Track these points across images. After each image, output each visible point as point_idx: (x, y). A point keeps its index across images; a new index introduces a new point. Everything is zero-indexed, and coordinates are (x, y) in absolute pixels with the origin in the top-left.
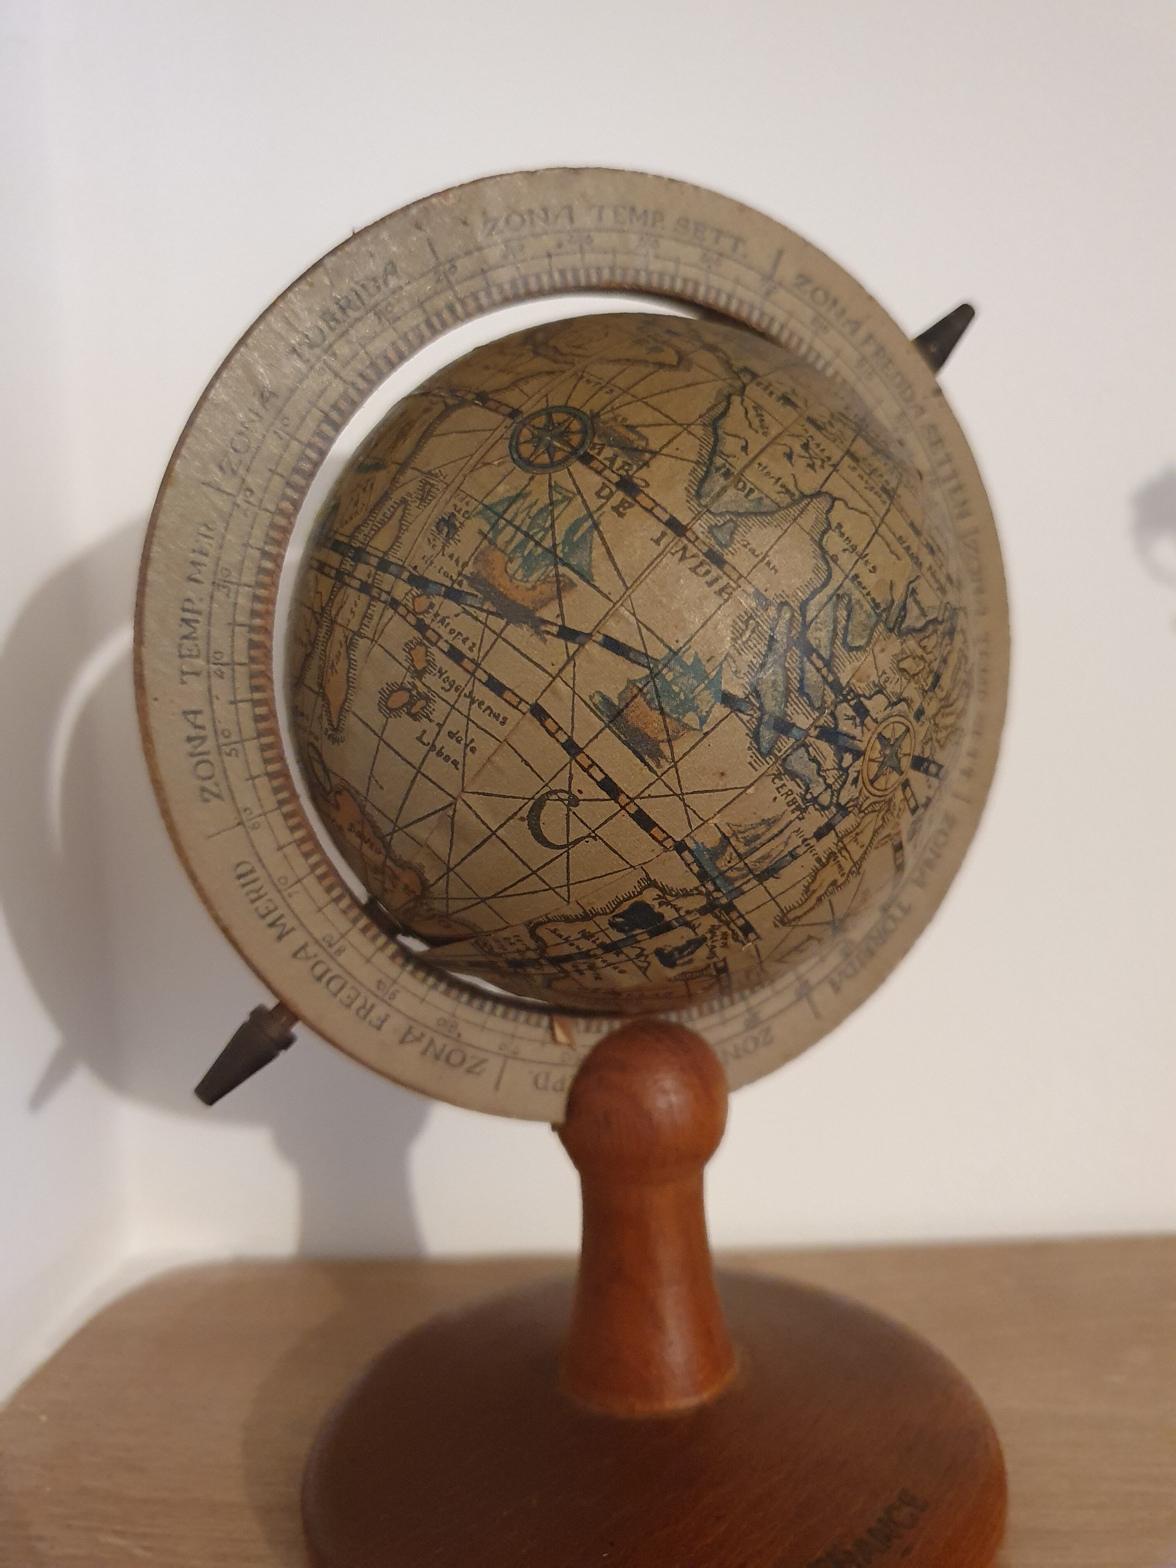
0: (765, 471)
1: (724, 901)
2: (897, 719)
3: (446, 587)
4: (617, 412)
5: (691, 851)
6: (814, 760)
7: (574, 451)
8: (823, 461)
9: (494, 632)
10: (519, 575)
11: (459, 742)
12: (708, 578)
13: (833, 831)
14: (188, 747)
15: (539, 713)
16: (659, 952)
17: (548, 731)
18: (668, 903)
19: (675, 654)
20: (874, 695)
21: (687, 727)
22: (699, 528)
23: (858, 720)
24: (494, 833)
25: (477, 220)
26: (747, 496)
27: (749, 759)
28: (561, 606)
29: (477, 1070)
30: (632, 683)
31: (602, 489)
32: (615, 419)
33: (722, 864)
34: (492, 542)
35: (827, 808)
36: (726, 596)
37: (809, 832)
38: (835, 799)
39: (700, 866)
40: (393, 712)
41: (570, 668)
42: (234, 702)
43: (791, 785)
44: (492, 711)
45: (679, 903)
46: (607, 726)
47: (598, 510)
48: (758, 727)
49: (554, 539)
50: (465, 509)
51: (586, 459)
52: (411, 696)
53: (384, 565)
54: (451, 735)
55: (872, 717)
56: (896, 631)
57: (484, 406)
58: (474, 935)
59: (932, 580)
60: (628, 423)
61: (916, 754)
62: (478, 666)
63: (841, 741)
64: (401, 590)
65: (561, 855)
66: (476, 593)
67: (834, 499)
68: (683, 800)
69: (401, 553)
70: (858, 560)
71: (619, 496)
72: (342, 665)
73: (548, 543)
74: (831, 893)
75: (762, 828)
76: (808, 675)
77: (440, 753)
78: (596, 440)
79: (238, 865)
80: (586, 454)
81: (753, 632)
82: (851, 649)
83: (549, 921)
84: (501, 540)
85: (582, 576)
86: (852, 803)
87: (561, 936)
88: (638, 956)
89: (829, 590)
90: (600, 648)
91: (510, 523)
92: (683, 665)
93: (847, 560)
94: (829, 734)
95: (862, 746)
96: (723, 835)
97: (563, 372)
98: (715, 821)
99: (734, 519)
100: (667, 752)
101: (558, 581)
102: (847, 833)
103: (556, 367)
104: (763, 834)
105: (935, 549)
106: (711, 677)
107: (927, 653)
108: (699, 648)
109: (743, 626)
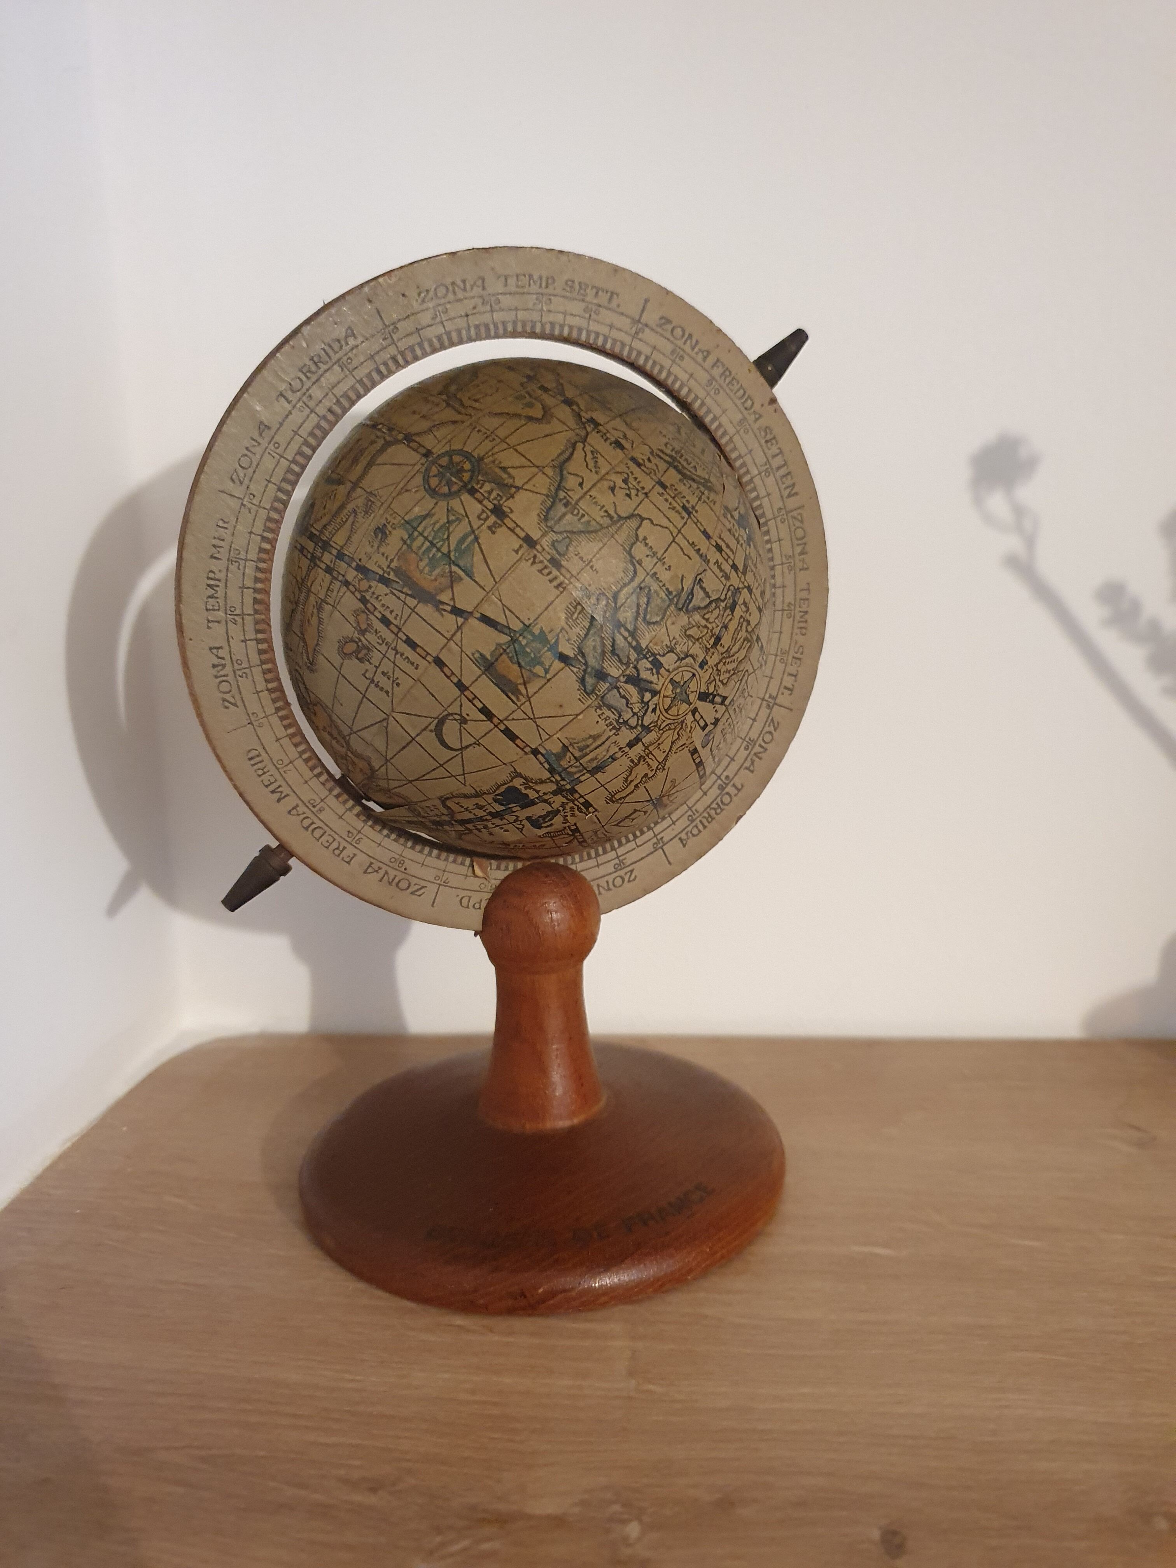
0: (594, 500)
1: (568, 787)
2: (686, 668)
3: (380, 575)
4: (496, 456)
5: (542, 755)
6: (623, 697)
7: (465, 486)
8: (638, 490)
9: (410, 608)
10: (426, 570)
11: (389, 679)
12: (550, 577)
13: (640, 743)
14: (214, 671)
15: (439, 663)
16: (528, 819)
17: (445, 675)
18: (531, 788)
19: (528, 627)
20: (667, 653)
21: (536, 675)
22: (545, 542)
23: (654, 671)
24: (413, 739)
25: (412, 293)
26: (579, 520)
27: (579, 697)
28: (453, 593)
29: (418, 893)
30: (499, 645)
31: (481, 514)
32: (494, 462)
33: (564, 763)
34: (409, 547)
35: (635, 727)
36: (561, 589)
37: (623, 744)
38: (640, 722)
39: (549, 764)
40: (345, 656)
41: (459, 634)
42: (244, 641)
43: (608, 713)
44: (409, 660)
45: (537, 788)
46: (484, 673)
47: (478, 528)
48: (584, 676)
49: (449, 546)
50: (393, 521)
51: (472, 492)
52: (358, 646)
53: (340, 556)
54: (383, 673)
55: (665, 668)
56: (684, 610)
57: (408, 446)
58: (407, 804)
59: (717, 571)
60: (502, 465)
61: (702, 691)
62: (400, 629)
63: (642, 685)
64: (351, 575)
65: (457, 755)
66: (398, 580)
67: (643, 519)
68: (535, 722)
69: (352, 549)
70: (657, 562)
71: (493, 519)
72: (314, 621)
73: (445, 550)
74: (645, 782)
75: (591, 741)
76: (618, 642)
77: (377, 686)
78: (480, 478)
79: (249, 751)
80: (473, 487)
81: (579, 613)
82: (649, 623)
83: (455, 797)
84: (415, 545)
85: (467, 575)
86: (653, 724)
87: (462, 807)
88: (515, 821)
89: (635, 584)
90: (477, 622)
91: (421, 534)
92: (533, 634)
93: (648, 563)
94: (635, 680)
95: (658, 688)
96: (564, 744)
97: (463, 422)
98: (558, 735)
99: (570, 536)
100: (524, 691)
101: (451, 576)
102: (651, 744)
103: (458, 417)
104: (591, 744)
105: (724, 547)
106: (551, 643)
107: (710, 623)
108: (543, 624)
109: (573, 610)
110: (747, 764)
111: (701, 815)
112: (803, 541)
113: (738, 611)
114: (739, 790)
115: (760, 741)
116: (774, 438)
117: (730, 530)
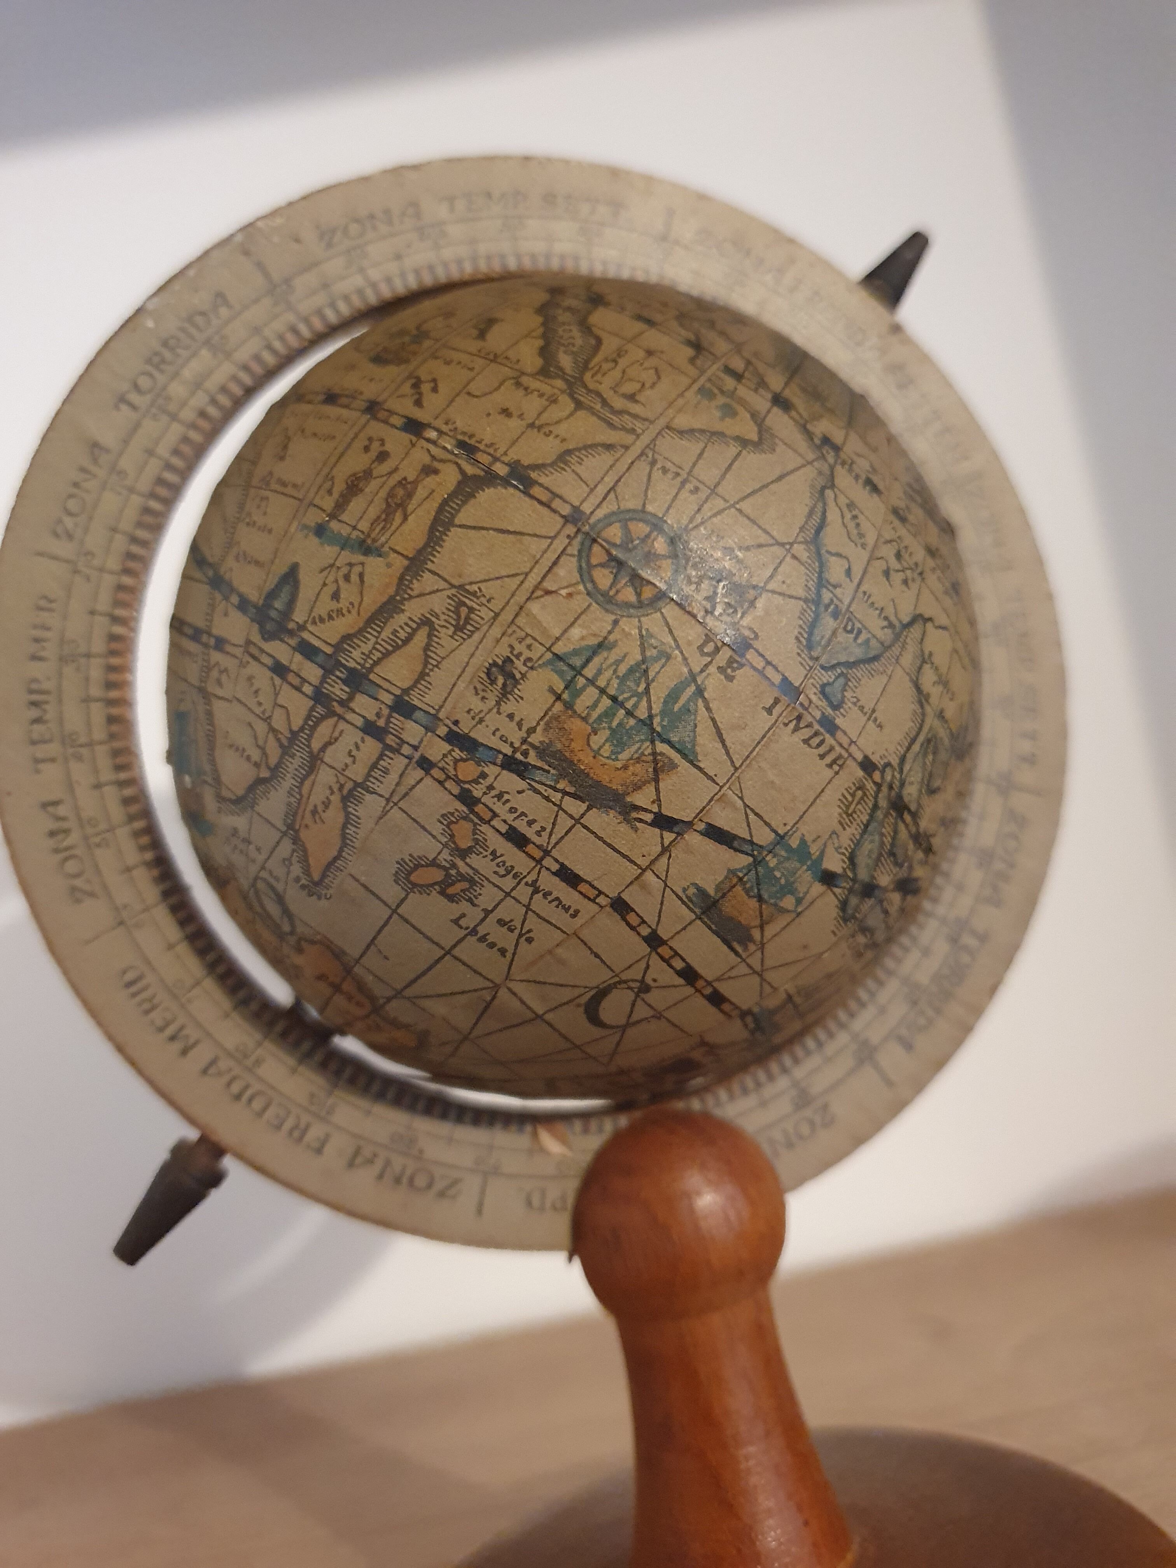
0: (870, 601)
3: (505, 755)
4: (709, 526)
5: (753, 1015)
6: (885, 911)
7: (668, 587)
8: (912, 570)
9: (571, 817)
10: (606, 751)
11: (511, 930)
12: (822, 750)
15: (621, 907)
17: (629, 925)
19: (782, 837)
20: (939, 830)
21: (784, 911)
22: (812, 689)
24: (537, 1015)
26: (856, 639)
27: (832, 927)
28: (657, 790)
30: (732, 872)
31: (704, 644)
32: (709, 538)
33: (776, 1017)
34: (569, 706)
36: (837, 769)
39: (756, 1023)
40: (417, 887)
41: (664, 860)
43: (860, 939)
44: (560, 902)
46: (698, 917)
47: (702, 671)
48: (847, 897)
49: (650, 708)
50: (527, 654)
51: (681, 600)
52: (448, 875)
53: (403, 707)
54: (501, 922)
57: (525, 492)
60: (724, 544)
62: (547, 853)
64: (437, 749)
65: (614, 1033)
66: (547, 767)
67: (925, 621)
68: (761, 976)
69: (431, 697)
70: (942, 691)
71: (727, 652)
72: (333, 816)
73: (642, 713)
76: (899, 835)
77: (481, 939)
81: (859, 803)
82: (931, 793)
84: (582, 703)
85: (685, 756)
89: (922, 736)
90: (700, 838)
91: (591, 682)
92: (789, 849)
93: (936, 695)
94: (903, 884)
96: (789, 995)
97: (627, 447)
98: (785, 985)
99: (845, 671)
100: (757, 937)
101: (655, 762)
103: (613, 437)
104: (823, 984)
106: (814, 857)
108: (807, 829)
109: (850, 799)
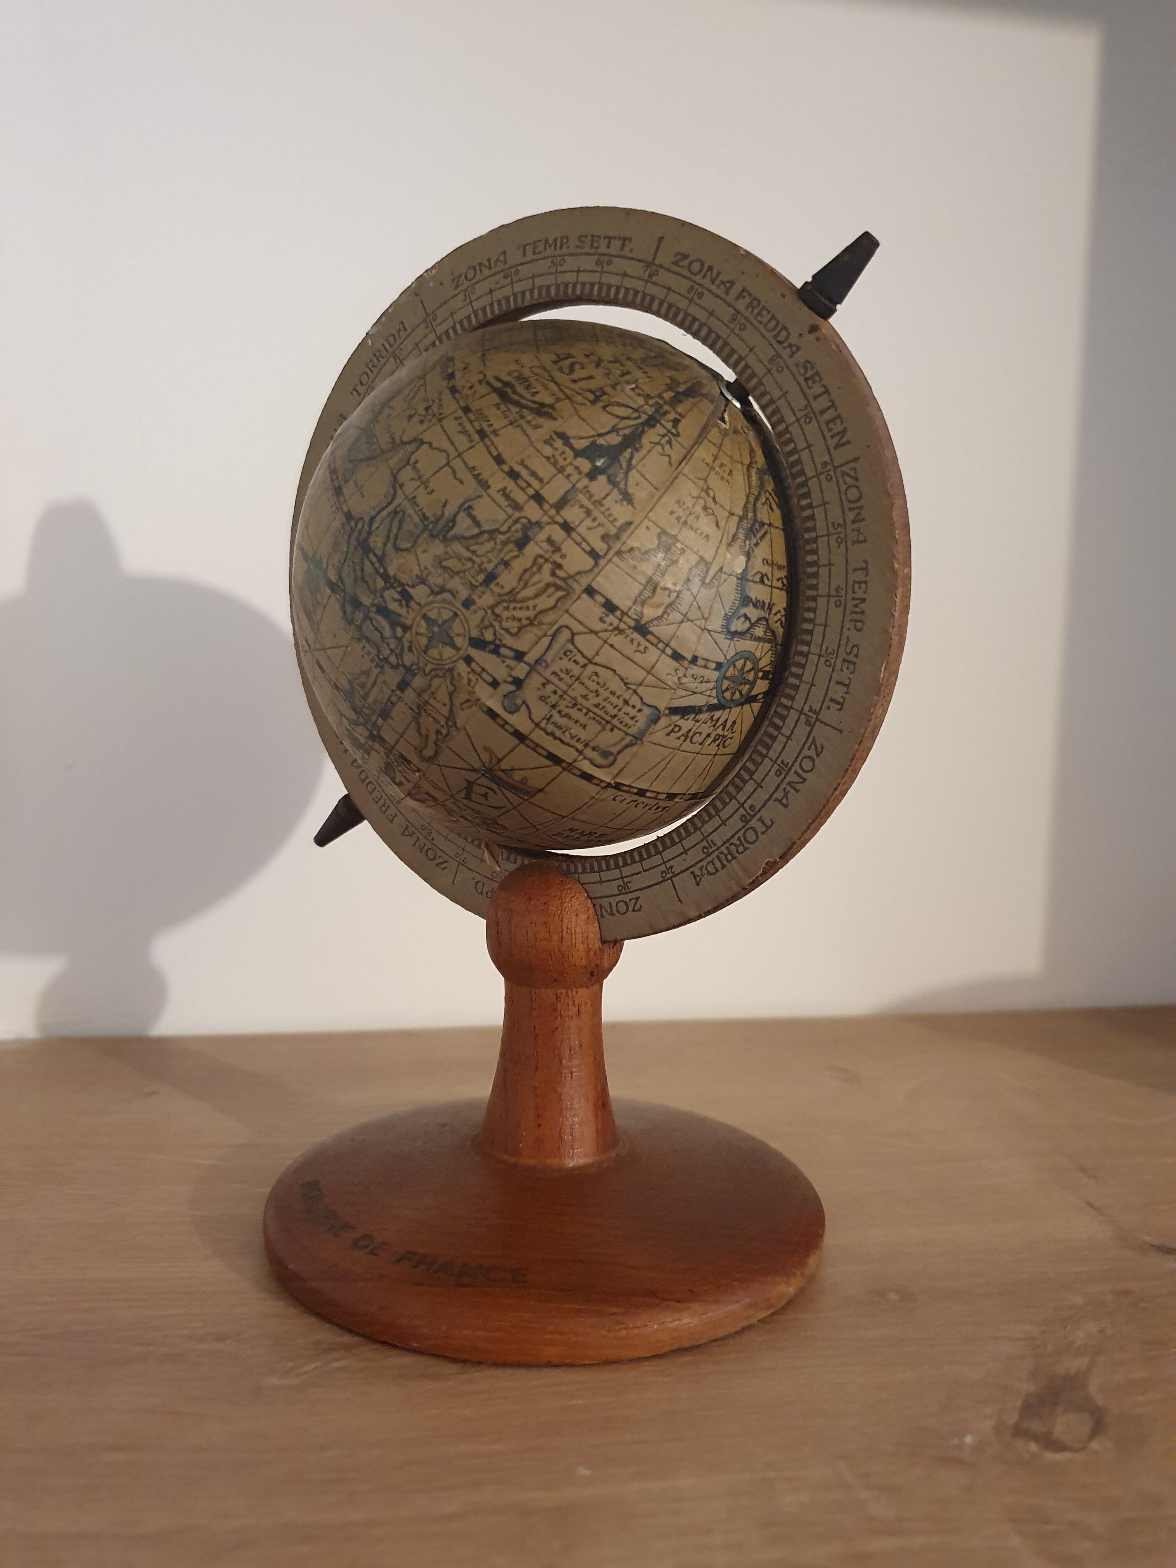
0: (389, 429)
1: (376, 732)
2: (442, 605)
6: (377, 629)
8: (433, 416)
12: (332, 504)
13: (411, 687)
20: (418, 585)
22: (341, 472)
23: (404, 603)
26: (370, 448)
27: (344, 626)
29: (443, 866)
33: (359, 702)
35: (399, 667)
36: (336, 515)
37: (394, 685)
38: (400, 661)
39: (351, 702)
43: (369, 647)
48: (345, 604)
55: (415, 602)
56: (440, 538)
59: (501, 499)
61: (474, 635)
63: (392, 617)
67: (422, 442)
70: (417, 487)
74: (443, 739)
75: (366, 678)
76: (366, 568)
81: (341, 538)
82: (396, 550)
89: (391, 509)
92: (316, 561)
93: (410, 486)
94: (385, 612)
95: (408, 622)
96: (350, 680)
98: (342, 669)
99: (357, 464)
102: (425, 690)
104: (367, 682)
105: (524, 473)
106: (325, 569)
107: (477, 556)
108: (321, 550)
109: (339, 535)
110: (779, 795)
111: (717, 849)
112: (859, 504)
113: (532, 550)
114: (768, 828)
115: (797, 767)
116: (817, 374)
117: (548, 458)
